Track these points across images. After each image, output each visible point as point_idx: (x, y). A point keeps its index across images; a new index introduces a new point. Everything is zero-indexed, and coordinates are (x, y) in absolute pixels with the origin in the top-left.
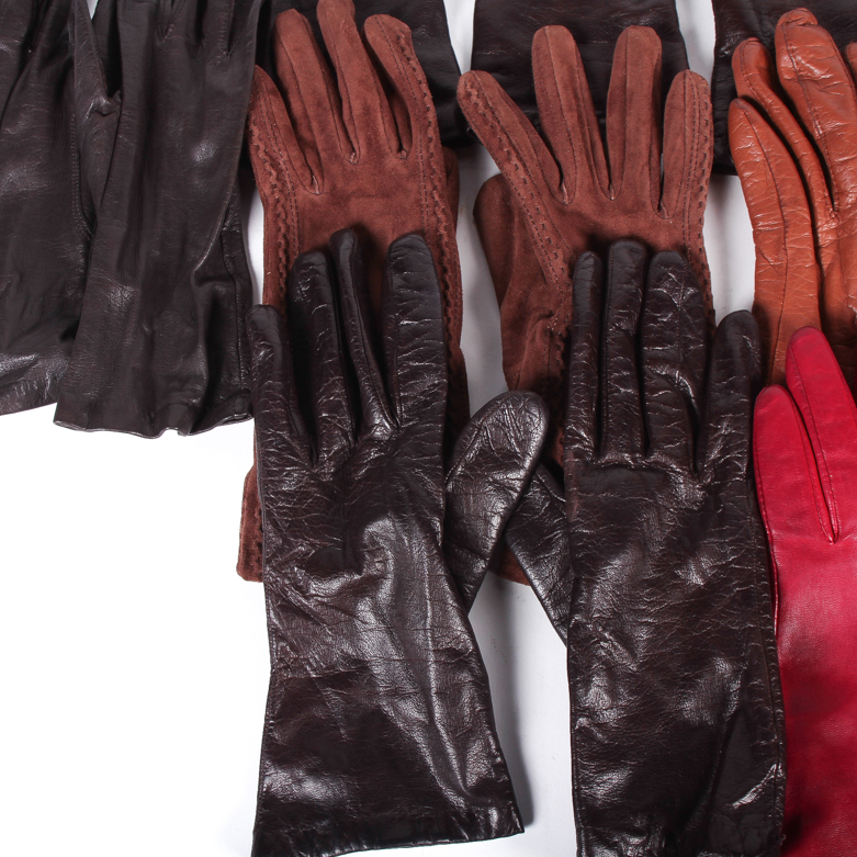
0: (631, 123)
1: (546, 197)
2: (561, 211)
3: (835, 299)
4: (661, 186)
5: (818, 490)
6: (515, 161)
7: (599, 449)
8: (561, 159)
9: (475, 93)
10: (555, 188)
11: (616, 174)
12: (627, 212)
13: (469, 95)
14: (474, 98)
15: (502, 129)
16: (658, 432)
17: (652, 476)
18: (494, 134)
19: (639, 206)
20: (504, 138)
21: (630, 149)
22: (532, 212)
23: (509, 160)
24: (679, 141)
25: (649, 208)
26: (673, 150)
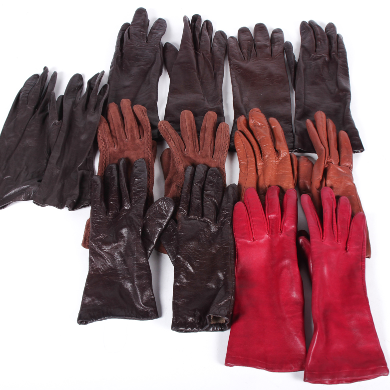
0: (206, 135)
1: (180, 152)
2: (185, 156)
3: (261, 183)
4: (213, 152)
5: (250, 227)
6: (172, 141)
7: (188, 215)
8: (185, 143)
9: (163, 125)
10: (183, 150)
11: (201, 148)
12: (203, 157)
13: (161, 125)
14: (162, 126)
15: (169, 134)
16: (206, 212)
17: (203, 223)
18: (167, 135)
19: (207, 156)
20: (169, 136)
21: (205, 142)
22: (175, 154)
23: (170, 141)
24: (219, 140)
25: (209, 157)
26: (218, 142)
